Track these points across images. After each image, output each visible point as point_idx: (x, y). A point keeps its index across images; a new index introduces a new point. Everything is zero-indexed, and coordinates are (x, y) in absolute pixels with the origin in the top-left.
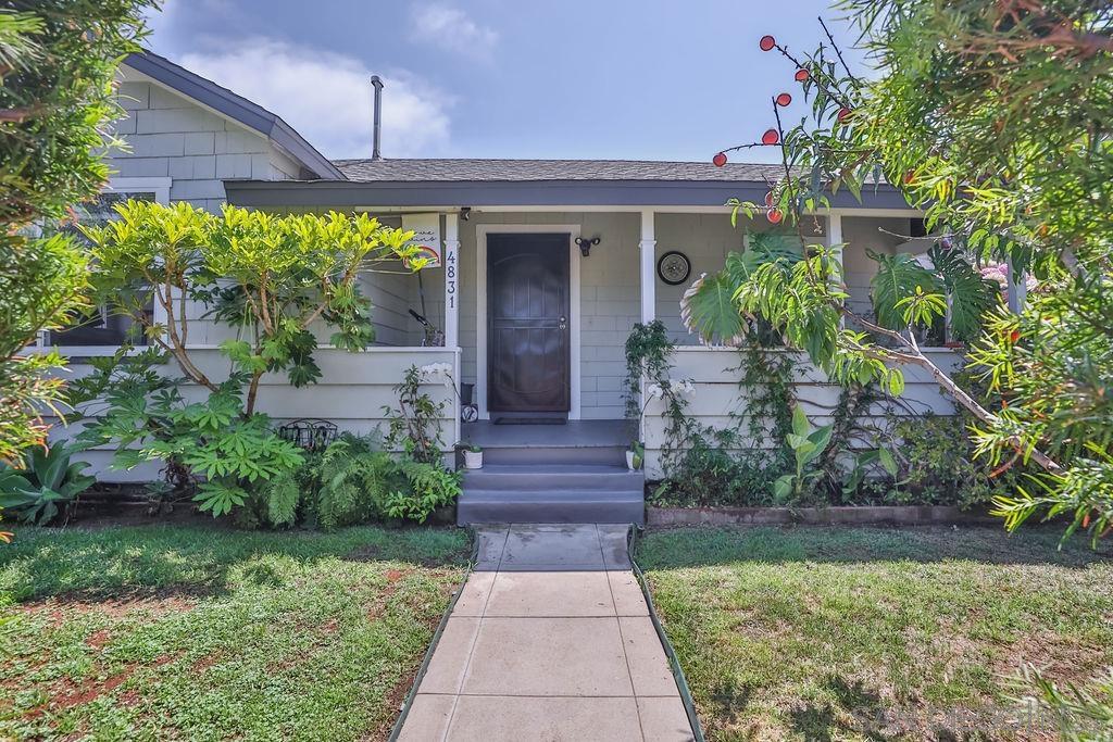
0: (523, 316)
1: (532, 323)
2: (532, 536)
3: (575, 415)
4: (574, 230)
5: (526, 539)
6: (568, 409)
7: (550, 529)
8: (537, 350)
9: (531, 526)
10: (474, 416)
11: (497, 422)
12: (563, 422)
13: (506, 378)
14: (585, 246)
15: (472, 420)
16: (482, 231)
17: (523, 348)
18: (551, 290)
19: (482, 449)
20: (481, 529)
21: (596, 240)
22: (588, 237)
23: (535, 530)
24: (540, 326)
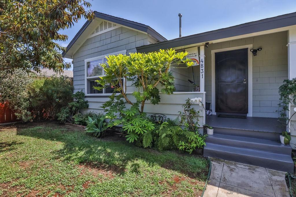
0: (229, 79)
1: (232, 82)
2: (234, 169)
3: (250, 114)
4: (250, 46)
5: (232, 170)
6: (247, 112)
7: (242, 166)
8: (234, 91)
9: (233, 162)
10: (211, 113)
11: (219, 116)
12: (245, 118)
13: (222, 101)
14: (255, 52)
15: (210, 115)
16: (213, 52)
17: (229, 91)
18: (240, 70)
19: (213, 128)
20: (212, 160)
21: (260, 49)
22: (256, 48)
23: (235, 165)
24: (236, 82)
